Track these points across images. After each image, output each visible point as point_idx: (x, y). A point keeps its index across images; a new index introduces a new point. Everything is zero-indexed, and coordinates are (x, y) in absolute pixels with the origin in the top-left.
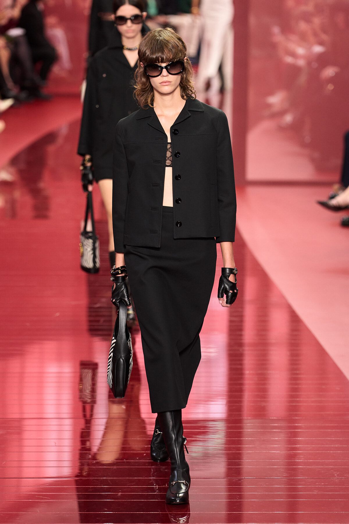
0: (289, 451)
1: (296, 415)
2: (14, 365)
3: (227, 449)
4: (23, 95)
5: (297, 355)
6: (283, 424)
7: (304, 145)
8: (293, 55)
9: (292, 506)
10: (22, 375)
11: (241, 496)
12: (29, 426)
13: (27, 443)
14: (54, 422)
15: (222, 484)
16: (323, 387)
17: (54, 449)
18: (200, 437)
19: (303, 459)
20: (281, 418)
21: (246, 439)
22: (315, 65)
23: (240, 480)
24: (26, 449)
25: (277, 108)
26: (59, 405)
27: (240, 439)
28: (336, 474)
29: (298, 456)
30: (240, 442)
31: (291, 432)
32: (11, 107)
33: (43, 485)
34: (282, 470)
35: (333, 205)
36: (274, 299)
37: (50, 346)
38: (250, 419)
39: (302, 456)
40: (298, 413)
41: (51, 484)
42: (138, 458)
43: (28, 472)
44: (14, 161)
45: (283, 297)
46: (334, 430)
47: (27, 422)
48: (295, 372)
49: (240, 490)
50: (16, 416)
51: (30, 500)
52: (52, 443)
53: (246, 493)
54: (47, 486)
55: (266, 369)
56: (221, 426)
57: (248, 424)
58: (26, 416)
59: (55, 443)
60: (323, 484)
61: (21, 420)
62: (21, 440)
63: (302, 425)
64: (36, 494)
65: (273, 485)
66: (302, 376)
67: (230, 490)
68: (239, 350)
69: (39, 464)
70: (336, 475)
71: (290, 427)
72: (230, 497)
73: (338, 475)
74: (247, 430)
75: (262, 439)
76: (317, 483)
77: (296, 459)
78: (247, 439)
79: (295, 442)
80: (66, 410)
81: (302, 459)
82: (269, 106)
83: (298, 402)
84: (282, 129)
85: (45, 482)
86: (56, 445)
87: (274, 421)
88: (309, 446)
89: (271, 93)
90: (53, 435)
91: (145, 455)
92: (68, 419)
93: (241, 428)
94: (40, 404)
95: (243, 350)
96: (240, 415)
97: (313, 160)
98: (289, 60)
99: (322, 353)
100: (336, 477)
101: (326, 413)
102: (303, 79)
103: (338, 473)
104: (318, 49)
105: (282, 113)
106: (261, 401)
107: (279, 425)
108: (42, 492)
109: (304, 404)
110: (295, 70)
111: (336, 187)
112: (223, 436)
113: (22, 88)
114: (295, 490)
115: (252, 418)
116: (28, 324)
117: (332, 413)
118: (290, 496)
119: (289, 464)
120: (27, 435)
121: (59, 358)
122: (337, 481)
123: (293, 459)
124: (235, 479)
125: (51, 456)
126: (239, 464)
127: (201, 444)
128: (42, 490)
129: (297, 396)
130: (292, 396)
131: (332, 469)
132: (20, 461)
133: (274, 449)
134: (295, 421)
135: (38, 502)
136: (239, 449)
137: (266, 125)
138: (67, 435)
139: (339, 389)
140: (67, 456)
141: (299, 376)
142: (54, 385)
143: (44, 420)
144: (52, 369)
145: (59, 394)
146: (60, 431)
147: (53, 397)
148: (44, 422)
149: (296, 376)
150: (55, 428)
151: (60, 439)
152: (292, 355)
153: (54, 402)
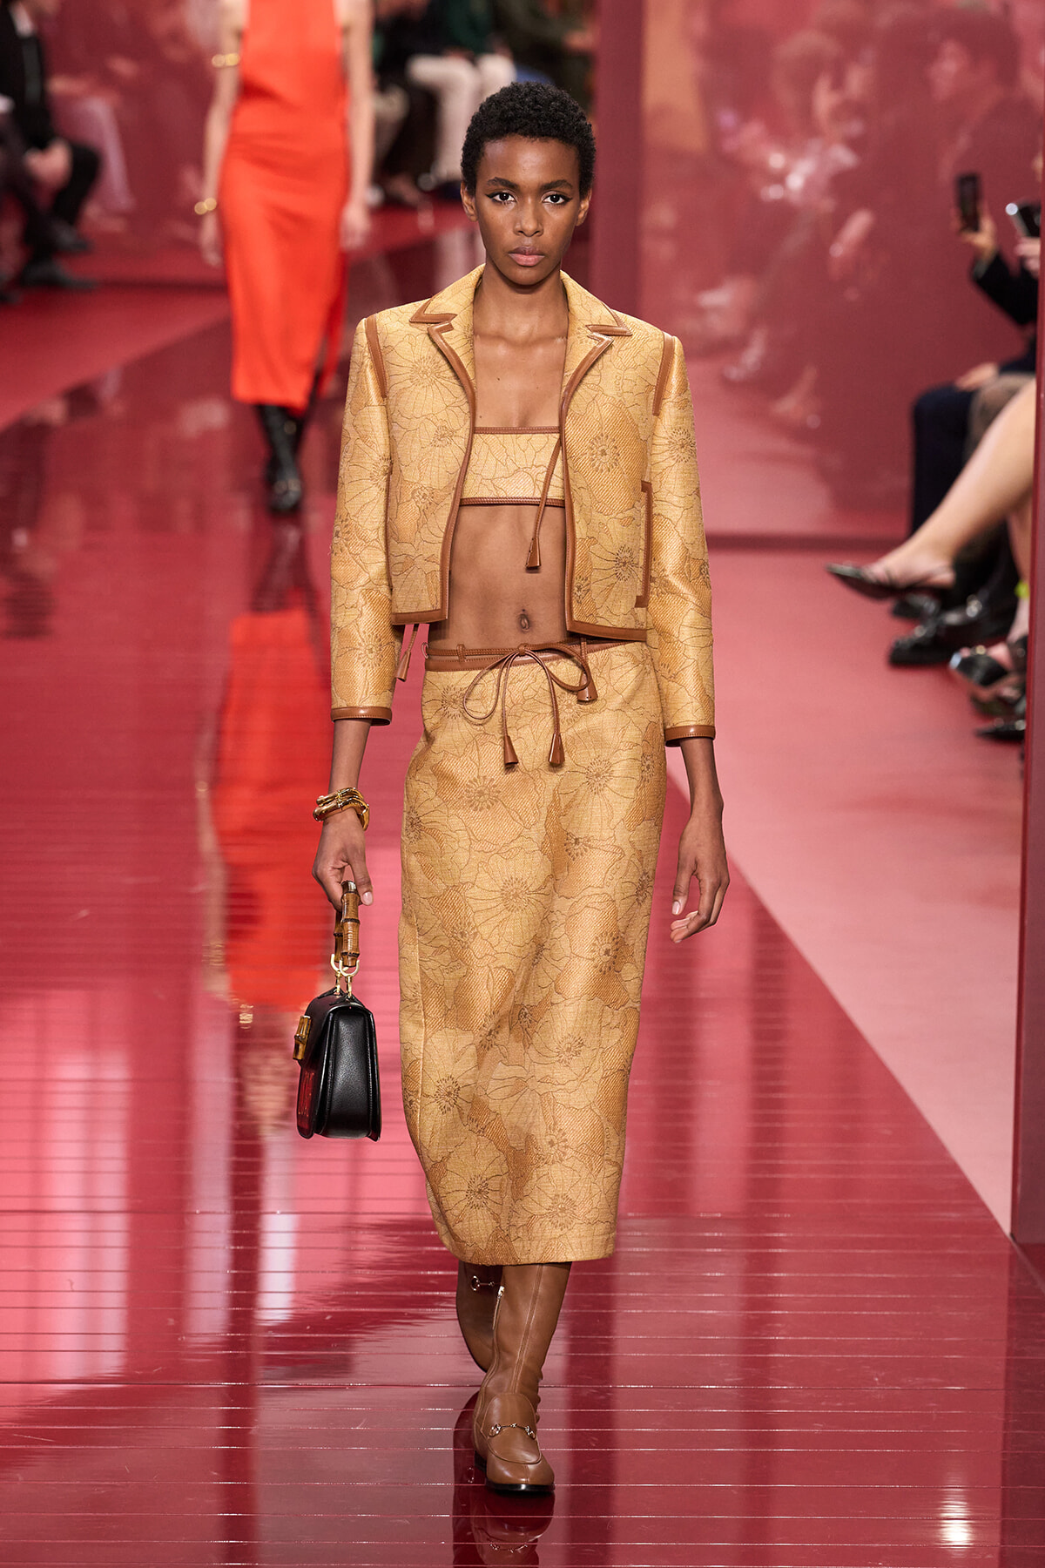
0: (744, 1309)
1: (773, 1208)
5: (778, 1036)
6: (738, 1232)
11: (608, 1439)
12: (7, 1232)
14: (78, 1222)
15: (559, 1404)
16: (846, 1127)
17: (74, 1299)
19: (785, 1333)
20: (719, 1215)
21: (622, 1274)
23: (605, 1391)
26: (89, 1174)
27: (605, 1274)
28: (878, 1377)
29: (772, 1325)
30: (606, 1284)
31: (756, 1257)
33: (38, 1401)
34: (726, 1365)
37: (66, 1005)
38: (634, 1217)
39: (784, 1325)
40: (775, 1201)
41: (59, 1400)
42: (310, 1328)
46: (873, 1251)
48: (770, 1083)
49: (608, 1420)
53: (623, 1430)
54: (48, 1406)
57: (633, 1231)
59: (81, 1284)
60: (839, 1404)
63: (786, 1235)
64: (15, 1428)
65: (699, 1407)
67: (575, 1420)
69: (33, 1342)
70: (877, 1379)
71: (752, 1243)
72: (575, 1440)
73: (882, 1380)
74: (629, 1250)
75: (666, 1274)
76: (823, 1403)
77: (763, 1334)
79: (772, 1285)
80: (112, 1188)
81: (782, 1333)
86: (83, 1289)
88: (802, 1296)
90: (74, 1260)
91: (328, 1318)
92: (117, 1214)
94: (37, 1168)
99: (845, 1030)
100: (878, 1384)
101: (850, 1201)
103: (883, 1373)
106: (672, 1167)
108: (37, 1423)
109: (789, 1176)
115: (645, 1214)
117: (870, 1201)
118: (750, 1439)
119: (749, 1347)
121: (93, 1043)
122: (879, 1396)
123: (756, 1333)
124: (587, 1389)
125: (66, 1320)
126: (608, 1346)
128: (31, 1418)
129: (776, 1153)
130: (756, 1154)
131: (866, 1361)
133: (703, 1303)
134: (769, 1225)
136: (608, 1303)
138: (115, 1259)
139: (889, 1132)
140: (113, 1321)
141: (781, 1096)
142: (77, 1115)
143: (46, 1217)
144: (72, 1070)
145: (90, 1141)
146: (94, 1248)
147: (74, 1150)
148: (47, 1222)
149: (774, 1096)
150: (77, 1239)
151: (93, 1271)
152: (758, 1035)
153: (76, 1165)
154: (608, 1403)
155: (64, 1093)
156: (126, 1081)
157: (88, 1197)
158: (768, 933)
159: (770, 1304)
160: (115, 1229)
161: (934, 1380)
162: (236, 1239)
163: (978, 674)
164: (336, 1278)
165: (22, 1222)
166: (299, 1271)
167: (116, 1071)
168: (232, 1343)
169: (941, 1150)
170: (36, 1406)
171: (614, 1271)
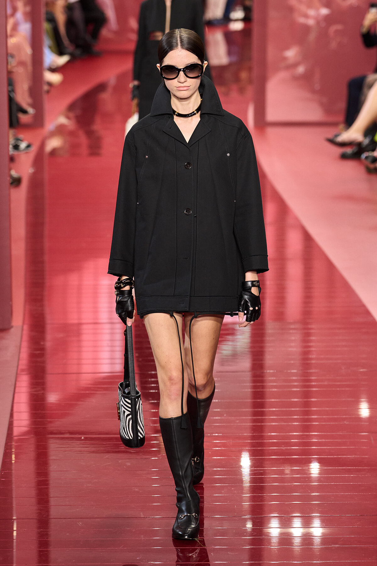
0: (304, 348)
2: (73, 279)
3: (252, 347)
4: (78, 52)
5: (310, 268)
6: (299, 326)
7: (313, 91)
8: (306, 16)
9: (307, 395)
10: (79, 288)
11: (263, 387)
12: (87, 330)
13: (84, 344)
14: (107, 326)
15: (248, 377)
16: (332, 294)
17: (107, 349)
18: (230, 337)
20: (296, 321)
21: (267, 338)
22: (323, 24)
23: (262, 373)
24: (84, 349)
25: (291, 61)
27: (263, 339)
28: (343, 367)
29: (311, 353)
30: (262, 342)
31: (306, 333)
32: (68, 63)
34: (298, 364)
35: (339, 142)
36: (290, 221)
38: (271, 322)
39: (314, 353)
40: (311, 317)
41: (104, 378)
43: (87, 368)
44: (71, 107)
45: (297, 219)
46: (341, 331)
47: (85, 327)
48: (309, 282)
49: (262, 381)
50: (75, 321)
51: (88, 392)
52: (105, 343)
53: (267, 384)
54: (102, 380)
55: (284, 280)
58: (84, 321)
59: (108, 344)
61: (80, 324)
62: (79, 341)
63: (314, 326)
64: (92, 386)
65: (291, 377)
66: (314, 286)
67: (254, 381)
69: (96, 361)
71: (305, 329)
72: (254, 387)
74: (269, 331)
76: (328, 376)
79: (310, 341)
81: (315, 355)
82: (285, 59)
83: (311, 307)
84: (296, 78)
85: (100, 376)
86: (109, 346)
87: (291, 323)
89: (287, 48)
90: (107, 337)
94: (96, 310)
97: (322, 104)
98: (302, 20)
99: (330, 266)
100: (344, 369)
102: (312, 37)
103: (345, 366)
104: (324, 11)
105: (295, 65)
106: (280, 307)
107: (295, 327)
110: (306, 29)
111: (341, 126)
112: (248, 337)
113: (77, 46)
114: (309, 381)
117: (340, 316)
118: (304, 386)
119: (304, 359)
120: (85, 337)
124: (257, 372)
125: (105, 355)
126: (262, 360)
127: (230, 343)
129: (310, 303)
130: (305, 303)
131: (340, 363)
132: (79, 359)
133: (291, 347)
134: (308, 324)
135: (94, 393)
136: (262, 347)
137: (282, 75)
138: (118, 337)
139: (345, 296)
140: (118, 355)
141: (312, 286)
146: (112, 334)
147: (106, 305)
148: (99, 326)
149: (310, 286)
150: (108, 331)
151: (112, 340)
152: (305, 268)
153: (107, 310)
154: (262, 377)
155: (103, 289)
157: (111, 319)
158: (308, 238)
159: (310, 347)
160: (118, 328)
163: (370, 160)
165: (91, 326)
169: (360, 301)
170: (98, 380)
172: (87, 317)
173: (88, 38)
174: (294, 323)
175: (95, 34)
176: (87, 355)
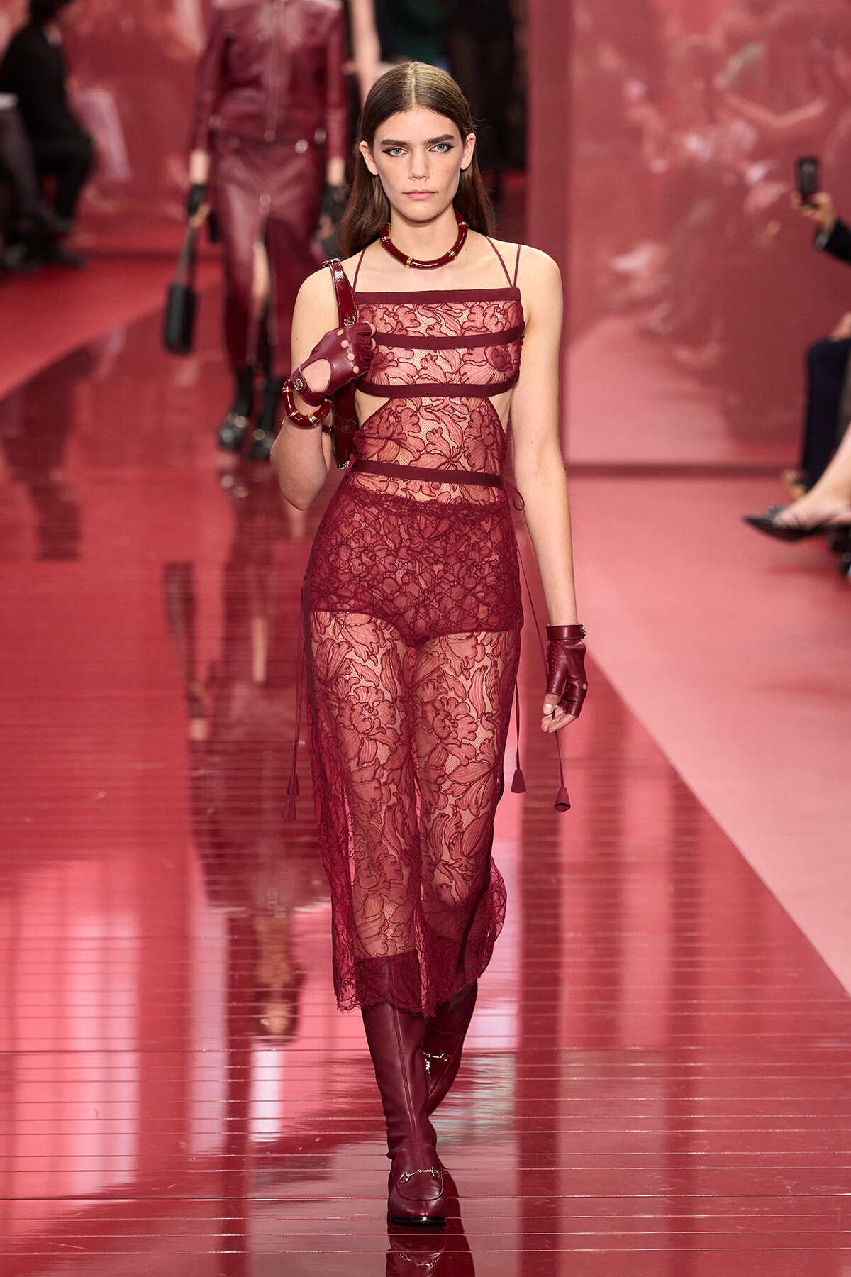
0: (672, 1128)
1: (690, 1041)
3: (520, 1125)
5: (693, 893)
6: (660, 1063)
9: (682, 1264)
10: (14, 944)
11: (554, 1241)
12: (33, 1070)
13: (25, 1111)
14: (94, 1060)
15: (510, 1212)
16: (758, 971)
17: (94, 1126)
19: (708, 1149)
20: (652, 1048)
21: (566, 1099)
23: (553, 1201)
24: (25, 1127)
26: (105, 1018)
27: (552, 1100)
28: (790, 1185)
29: (695, 1142)
30: (552, 1108)
31: (678, 1084)
33: (69, 1214)
34: (656, 1177)
35: (783, 526)
36: (634, 753)
37: (83, 874)
38: (576, 1051)
39: (705, 1142)
40: (695, 1035)
41: (87, 1213)
42: (300, 1148)
43: (29, 1183)
45: (657, 750)
46: (783, 1078)
47: (26, 1061)
48: (689, 934)
49: (554, 1226)
51: (36, 1254)
52: (89, 1111)
53: (567, 1234)
54: (78, 1218)
55: (615, 928)
56: (505, 1069)
57: (572, 1063)
58: (24, 1046)
59: (97, 1113)
60: (757, 1209)
61: (13, 1055)
62: (12, 1104)
63: (705, 1064)
64: (49, 1237)
65: (637, 1213)
66: (704, 945)
67: (527, 1226)
68: (549, 882)
69: (58, 1164)
70: (789, 1188)
71: (674, 1071)
72: (526, 1242)
73: (794, 1188)
74: (571, 1079)
75: (606, 1099)
76: (743, 1209)
77: (690, 1150)
78: (569, 1099)
79: (690, 1108)
80: (123, 1031)
81: (705, 1149)
83: (695, 1008)
85: (73, 1208)
86: (99, 1118)
87: (635, 1055)
88: (723, 1116)
89: (625, 248)
90: (92, 1092)
91: (317, 1140)
92: (130, 1053)
93: (554, 1072)
94: (60, 1014)
95: (559, 881)
96: (553, 1042)
97: (727, 413)
99: (754, 887)
100: (790, 1191)
101: (764, 1035)
103: (795, 1182)
106: (603, 1007)
107: (650, 1065)
108: (66, 1232)
109: (710, 1013)
112: (509, 1093)
114: (689, 1224)
115: (582, 1048)
116: (28, 820)
117: (778, 1034)
118: (674, 1241)
119: (674, 1161)
120: (26, 1092)
121: (106, 905)
122: (791, 1202)
123: (683, 1149)
124: (540, 1199)
125: (86, 1144)
126: (551, 1162)
127: (457, 1112)
128: (63, 1227)
129: (693, 994)
130: (677, 994)
131: (780, 1172)
132: (11, 1157)
133: (637, 1123)
134: (688, 1056)
135: (54, 1258)
136: (552, 1125)
137: (612, 328)
138: (127, 1091)
139: (795, 975)
140: (125, 1144)
141: (697, 945)
142: (94, 968)
143: (69, 1056)
144: (88, 929)
145: (105, 991)
146: (109, 1082)
147: (92, 998)
148: (68, 1060)
149: (691, 945)
150: (95, 1075)
151: (108, 1102)
152: (679, 893)
153: (93, 1012)
154: (554, 1212)
155: (82, 949)
156: (139, 938)
157: (103, 1038)
158: (687, 805)
159: (690, 1124)
160: (127, 1066)
161: (837, 1187)
162: (233, 1074)
164: (317, 1105)
165: (47, 1060)
166: (285, 1100)
167: (126, 930)
168: (227, 1163)
169: (840, 990)
170: (64, 1218)
171: (556, 1097)
172: (33, 1033)
173: (48, 214)
174: (646, 1054)
175: (67, 203)
176: (32, 1144)
